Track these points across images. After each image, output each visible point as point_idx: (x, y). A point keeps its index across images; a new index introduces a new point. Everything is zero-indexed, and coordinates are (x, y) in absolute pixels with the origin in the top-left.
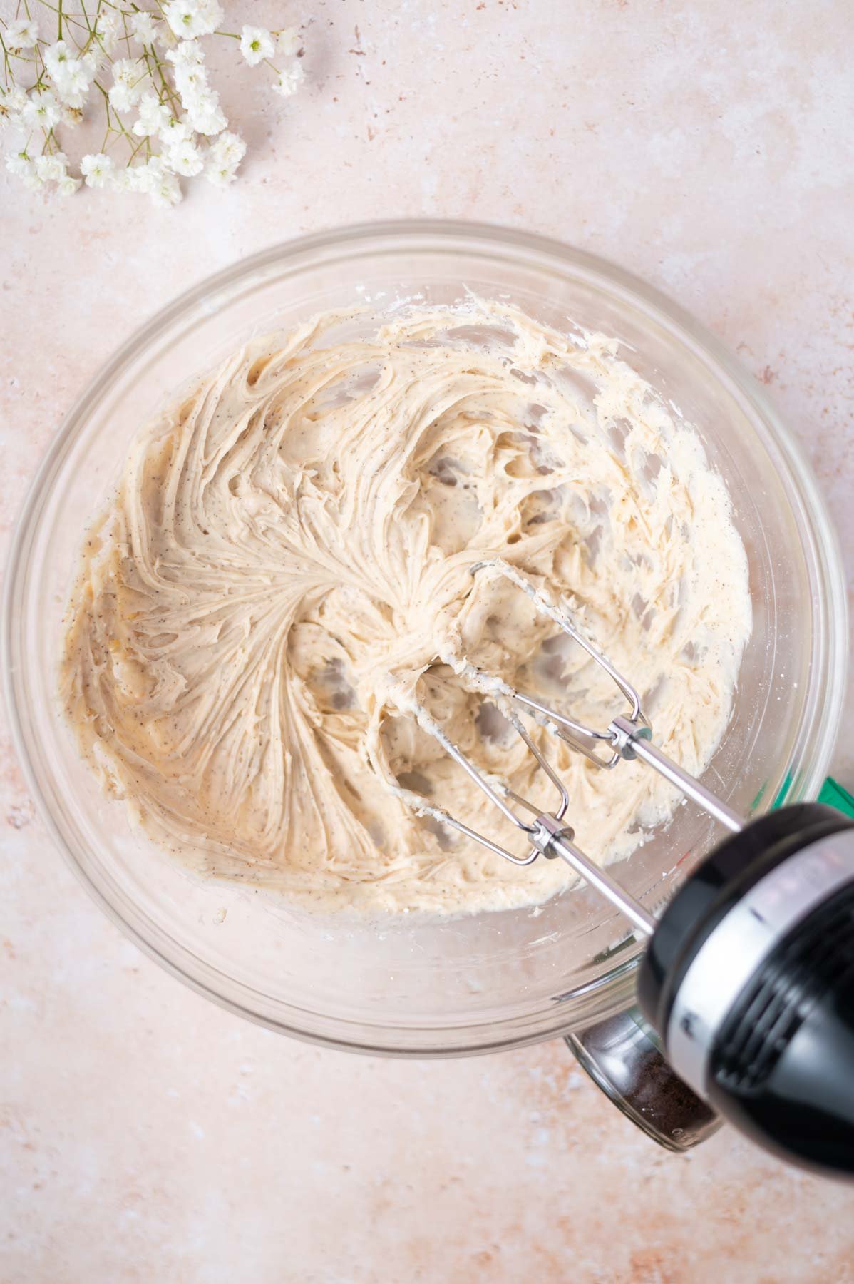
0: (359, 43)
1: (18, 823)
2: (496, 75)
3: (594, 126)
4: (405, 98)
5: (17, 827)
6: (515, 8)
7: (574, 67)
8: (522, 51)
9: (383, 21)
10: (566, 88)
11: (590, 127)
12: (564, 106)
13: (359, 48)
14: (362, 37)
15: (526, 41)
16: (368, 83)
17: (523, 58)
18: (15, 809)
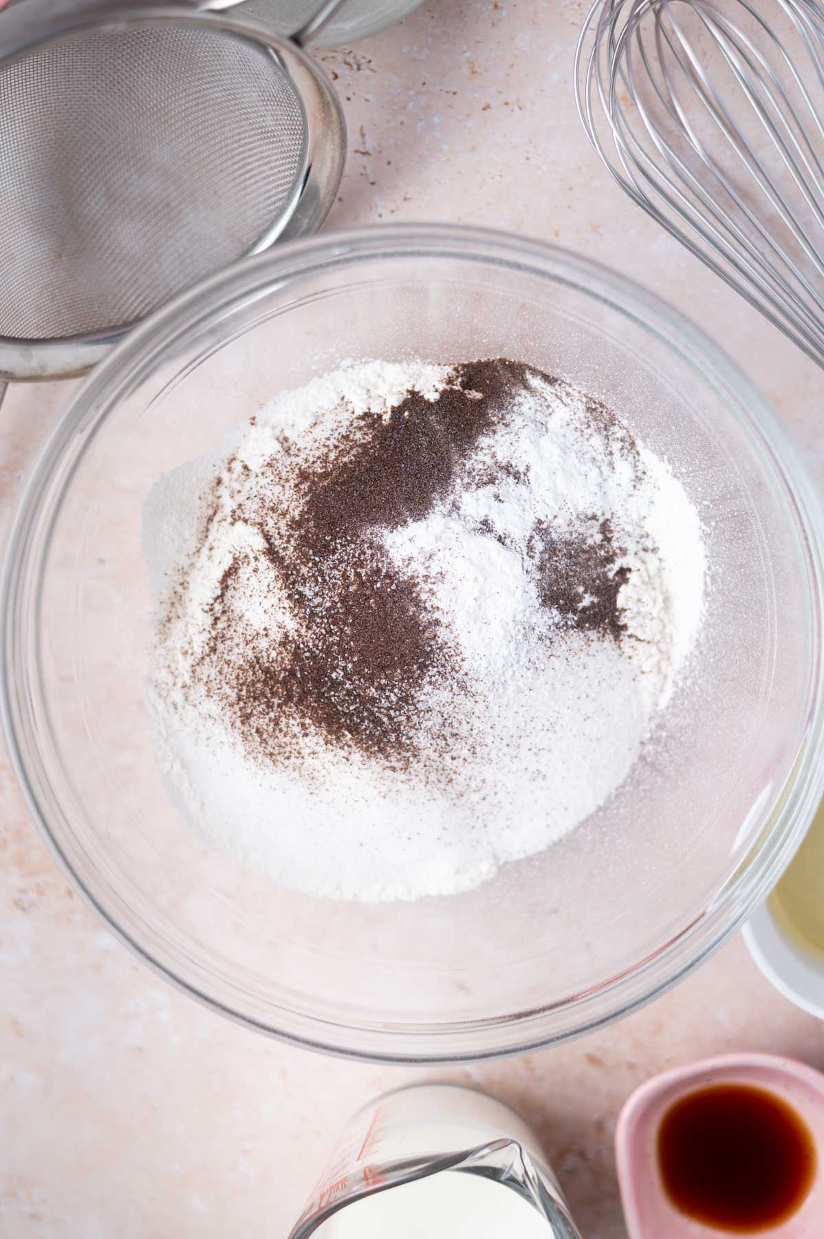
0: (364, 143)
1: (26, 905)
2: (501, 176)
3: (599, 227)
4: (410, 199)
5: (24, 909)
6: (521, 108)
7: (579, 168)
8: (528, 152)
9: (388, 121)
10: (571, 189)
11: (595, 228)
12: (569, 207)
13: (364, 148)
14: (367, 137)
15: (531, 143)
16: (373, 184)
17: (528, 159)
18: (23, 891)
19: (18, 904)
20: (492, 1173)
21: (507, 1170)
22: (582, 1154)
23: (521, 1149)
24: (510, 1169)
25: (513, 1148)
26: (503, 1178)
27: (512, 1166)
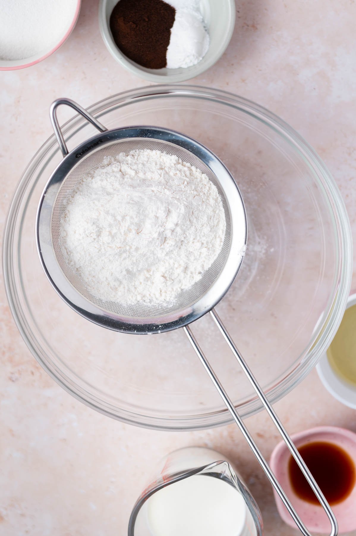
1: (14, 379)
5: (13, 381)
18: (12, 373)
19: (11, 379)
20: (217, 475)
21: (223, 473)
22: (257, 477)
23: (228, 464)
24: (224, 473)
25: (225, 464)
26: (221, 477)
27: (225, 471)
